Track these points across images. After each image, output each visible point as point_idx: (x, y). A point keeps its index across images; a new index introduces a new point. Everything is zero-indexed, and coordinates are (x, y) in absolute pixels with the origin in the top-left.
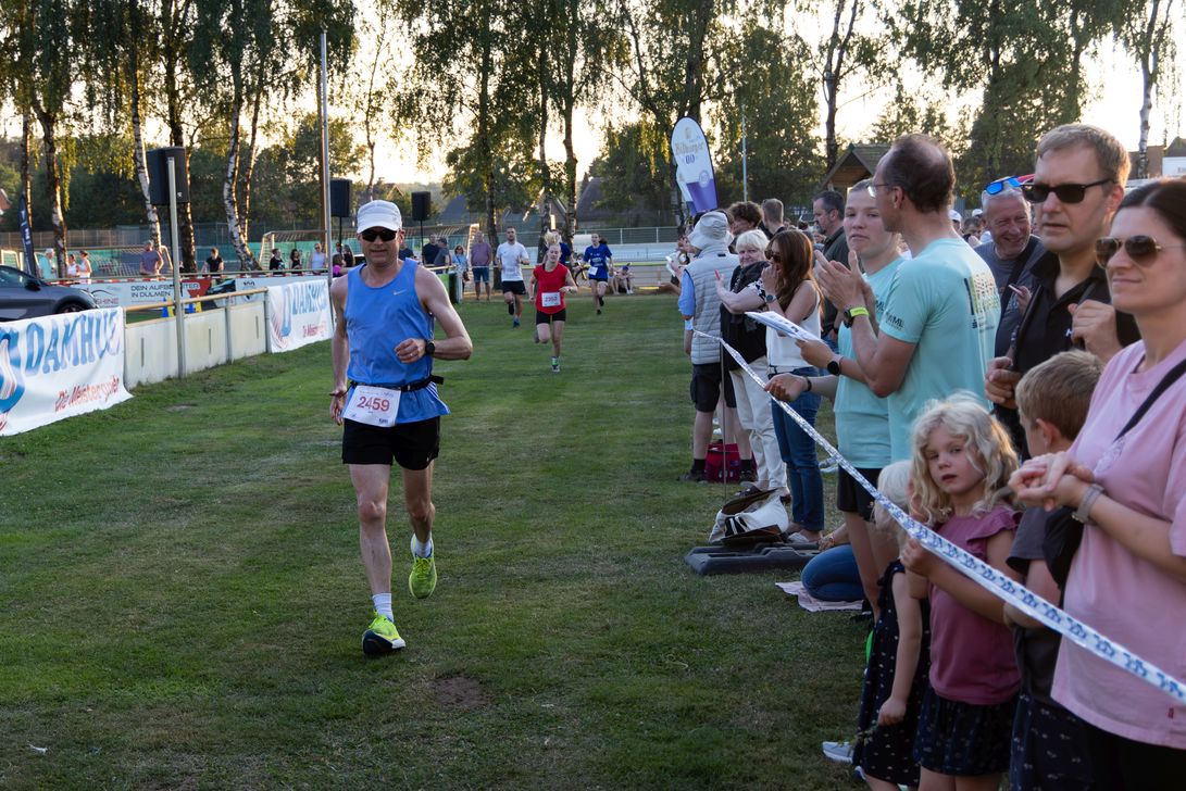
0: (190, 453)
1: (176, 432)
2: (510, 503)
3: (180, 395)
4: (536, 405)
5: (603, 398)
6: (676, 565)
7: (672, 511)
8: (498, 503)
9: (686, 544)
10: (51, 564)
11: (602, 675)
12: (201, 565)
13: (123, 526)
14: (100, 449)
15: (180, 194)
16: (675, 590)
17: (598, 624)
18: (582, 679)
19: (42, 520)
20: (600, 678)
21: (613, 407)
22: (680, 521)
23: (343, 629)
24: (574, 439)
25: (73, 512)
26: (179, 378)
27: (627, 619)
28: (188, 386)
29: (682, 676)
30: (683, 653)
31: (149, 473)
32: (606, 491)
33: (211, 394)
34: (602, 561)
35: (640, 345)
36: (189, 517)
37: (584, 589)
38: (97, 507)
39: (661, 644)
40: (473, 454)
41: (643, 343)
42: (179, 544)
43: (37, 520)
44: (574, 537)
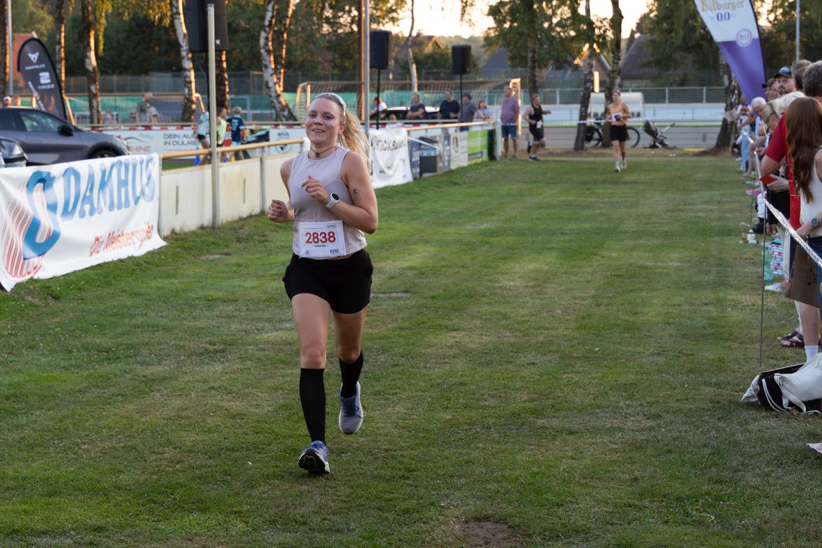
0: (224, 301)
1: (210, 281)
2: (543, 358)
3: (213, 243)
4: (573, 263)
5: (641, 258)
6: (707, 422)
7: (706, 370)
8: (530, 358)
9: (718, 402)
10: (88, 403)
11: (629, 523)
13: (157, 370)
14: (137, 295)
15: (218, 42)
16: (705, 446)
17: (627, 476)
18: (609, 527)
19: (78, 362)
20: (626, 526)
21: (651, 268)
22: (714, 380)
23: (376, 473)
24: (608, 297)
25: (109, 355)
26: (213, 227)
27: (655, 472)
28: (222, 235)
29: (708, 527)
30: (710, 505)
31: (183, 319)
32: (639, 349)
33: (243, 244)
34: (634, 417)
35: (682, 207)
36: (223, 363)
37: (615, 443)
38: (132, 351)
39: (689, 497)
40: (508, 311)
41: (685, 205)
42: (213, 388)
43: (73, 361)
44: (606, 393)
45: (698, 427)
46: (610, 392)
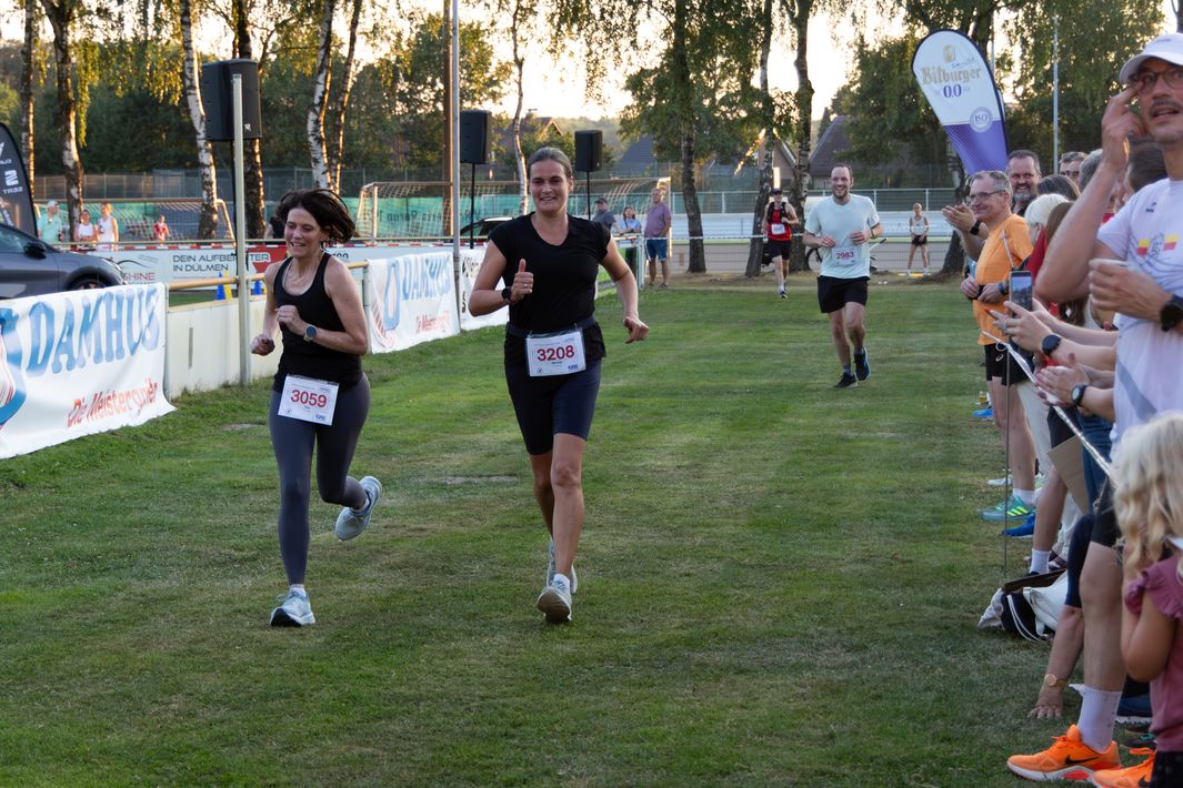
0: (257, 489)
1: (236, 461)
2: (702, 567)
3: (242, 408)
4: (744, 433)
5: (840, 427)
6: (931, 656)
7: (930, 583)
8: (685, 567)
9: (947, 628)
10: (63, 633)
12: (270, 639)
13: (162, 585)
14: (131, 481)
15: (248, 127)
16: (928, 689)
17: (819, 732)
19: (51, 575)
21: (852, 440)
22: (940, 597)
23: (467, 729)
24: (793, 481)
25: (93, 565)
26: (241, 384)
27: (858, 725)
28: (253, 396)
30: (935, 773)
31: (199, 514)
32: (837, 554)
34: (828, 648)
35: (896, 355)
36: (254, 575)
37: (802, 686)
38: (126, 560)
39: (905, 761)
40: (653, 500)
41: (901, 353)
42: (240, 611)
43: (43, 574)
44: (790, 615)
45: (917, 663)
46: (796, 614)
